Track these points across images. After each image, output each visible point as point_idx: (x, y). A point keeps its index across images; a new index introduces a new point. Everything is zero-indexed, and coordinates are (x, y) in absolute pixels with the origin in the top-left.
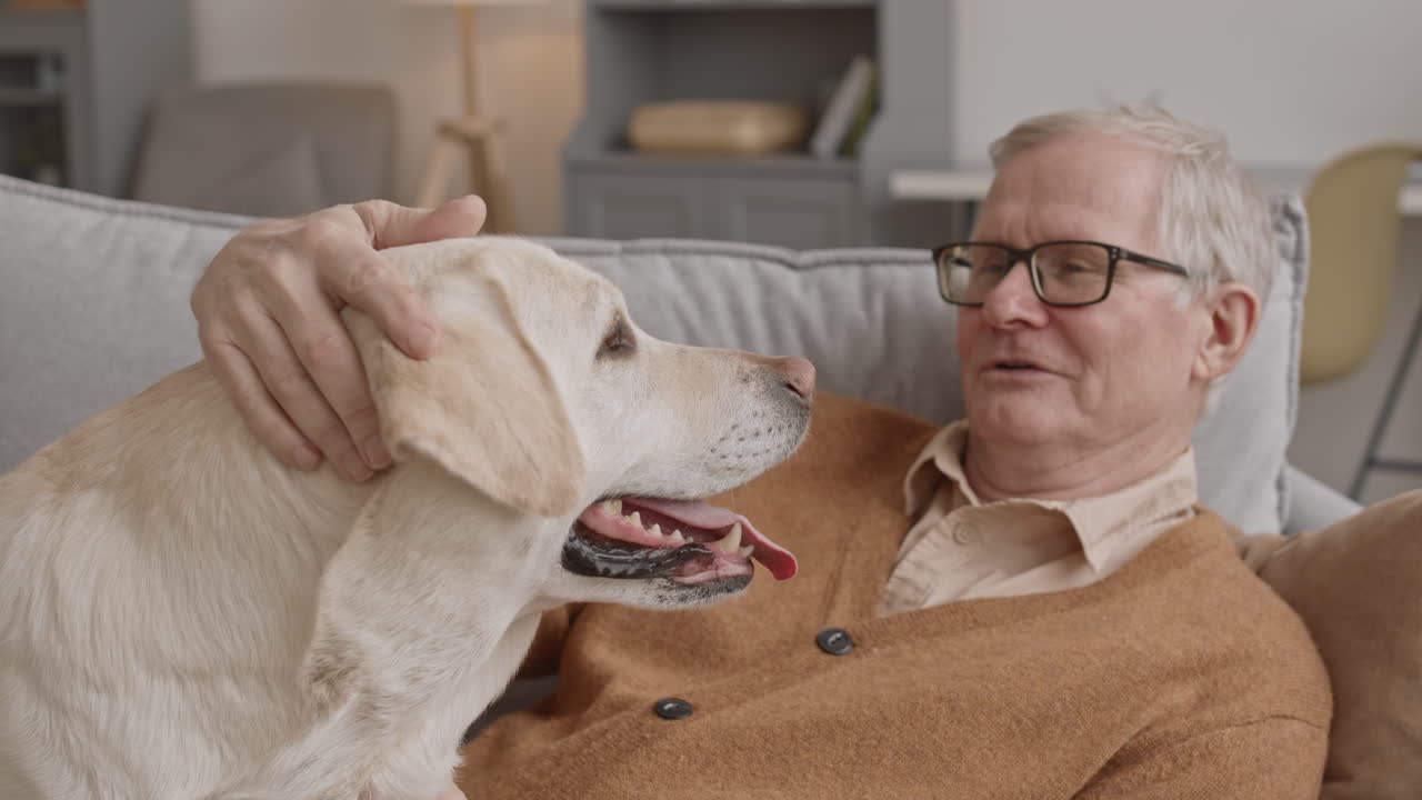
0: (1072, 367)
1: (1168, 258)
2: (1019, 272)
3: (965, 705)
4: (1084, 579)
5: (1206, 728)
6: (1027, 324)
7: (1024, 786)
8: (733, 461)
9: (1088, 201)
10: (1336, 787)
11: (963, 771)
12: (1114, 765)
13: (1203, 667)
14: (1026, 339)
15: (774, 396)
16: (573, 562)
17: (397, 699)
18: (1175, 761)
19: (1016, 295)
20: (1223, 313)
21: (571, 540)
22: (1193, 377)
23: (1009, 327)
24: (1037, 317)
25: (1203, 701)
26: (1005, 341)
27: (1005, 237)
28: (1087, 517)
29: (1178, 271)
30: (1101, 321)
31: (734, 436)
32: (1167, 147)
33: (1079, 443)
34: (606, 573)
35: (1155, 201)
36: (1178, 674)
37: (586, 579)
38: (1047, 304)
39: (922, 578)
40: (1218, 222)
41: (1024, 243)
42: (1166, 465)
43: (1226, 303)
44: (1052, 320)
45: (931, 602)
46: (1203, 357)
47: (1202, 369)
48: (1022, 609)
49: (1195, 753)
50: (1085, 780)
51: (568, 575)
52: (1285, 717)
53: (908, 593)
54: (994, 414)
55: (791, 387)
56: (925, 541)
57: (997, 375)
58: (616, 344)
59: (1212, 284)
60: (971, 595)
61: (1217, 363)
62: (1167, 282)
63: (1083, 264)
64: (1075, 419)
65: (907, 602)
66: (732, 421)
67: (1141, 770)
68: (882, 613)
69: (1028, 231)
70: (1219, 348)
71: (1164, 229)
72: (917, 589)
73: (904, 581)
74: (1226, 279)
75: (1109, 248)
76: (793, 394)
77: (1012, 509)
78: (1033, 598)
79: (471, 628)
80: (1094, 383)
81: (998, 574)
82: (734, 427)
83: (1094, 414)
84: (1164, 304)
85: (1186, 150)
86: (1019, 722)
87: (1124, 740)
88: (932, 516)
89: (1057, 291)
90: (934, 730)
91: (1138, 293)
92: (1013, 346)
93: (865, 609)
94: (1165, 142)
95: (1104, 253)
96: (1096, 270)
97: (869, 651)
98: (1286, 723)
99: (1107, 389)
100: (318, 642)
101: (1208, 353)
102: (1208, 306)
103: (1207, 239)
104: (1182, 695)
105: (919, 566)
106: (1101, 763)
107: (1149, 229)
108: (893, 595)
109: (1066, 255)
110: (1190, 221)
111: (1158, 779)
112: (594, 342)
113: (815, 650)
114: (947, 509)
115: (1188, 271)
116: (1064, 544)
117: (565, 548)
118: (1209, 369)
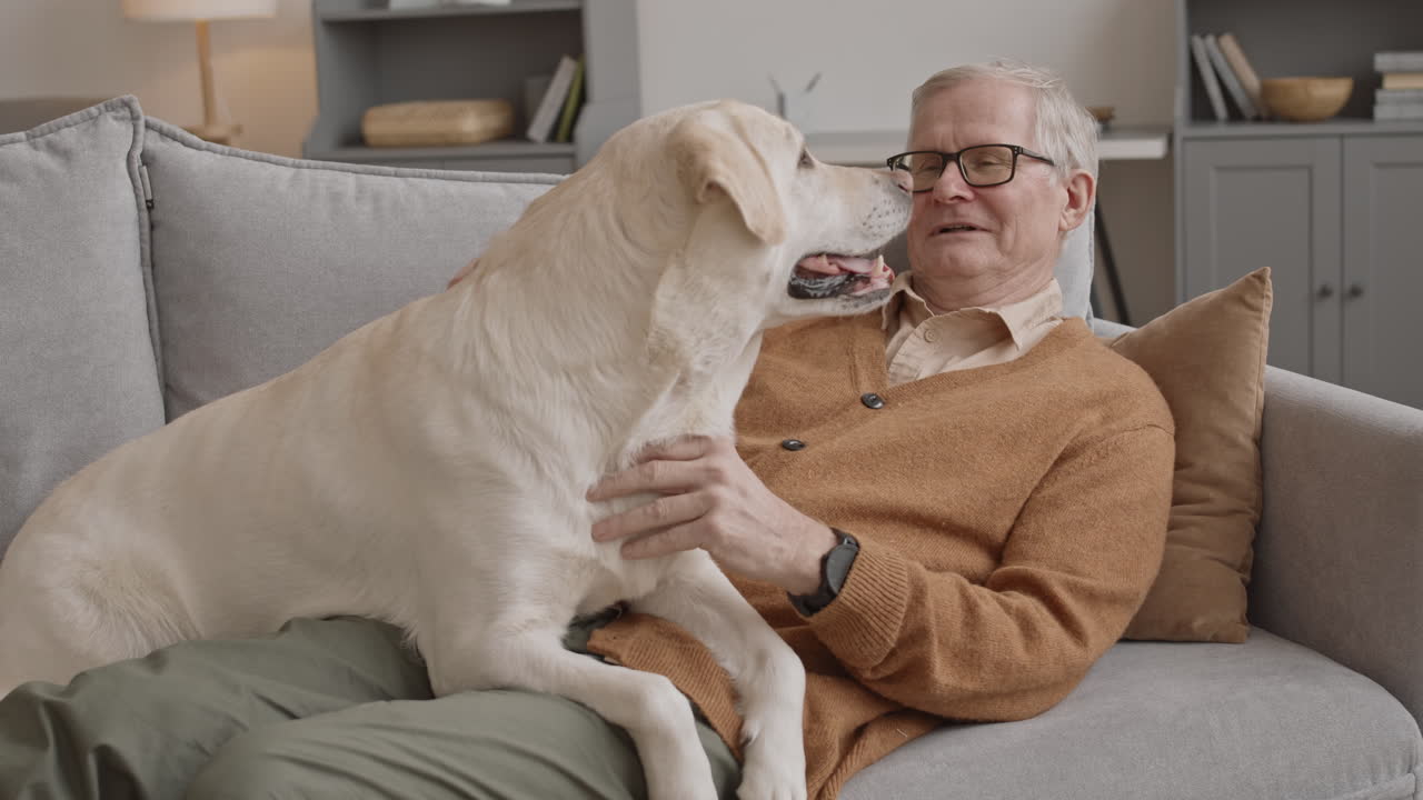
0: (994, 225)
1: (1043, 154)
2: (952, 170)
3: (971, 429)
4: (1011, 355)
5: (1113, 432)
6: (961, 198)
7: (1014, 473)
8: (876, 230)
9: (992, 120)
10: (1184, 472)
11: (976, 468)
12: (1062, 459)
13: (1100, 400)
14: (963, 209)
15: (891, 192)
16: (796, 292)
17: (699, 374)
18: (1098, 454)
19: (952, 182)
20: (1073, 189)
21: (793, 279)
22: (1060, 229)
23: (949, 202)
24: (968, 194)
25: (1106, 419)
26: (948, 212)
27: (939, 146)
28: (1012, 316)
29: (1049, 162)
30: (1011, 193)
31: (875, 215)
32: (1034, 85)
33: (999, 272)
34: (815, 297)
35: (1033, 119)
36: (1089, 404)
37: (801, 301)
38: (972, 186)
39: (912, 363)
40: (1068, 130)
41: (953, 149)
42: (1043, 287)
43: (1074, 182)
44: (977, 196)
45: (922, 377)
46: (1065, 217)
47: (1064, 224)
48: (980, 375)
49: (1110, 448)
50: (1048, 467)
51: (792, 300)
52: (1155, 426)
53: (905, 372)
54: (946, 261)
55: (901, 187)
56: (907, 341)
57: (944, 236)
58: (804, 161)
59: (1067, 168)
60: (947, 370)
61: (1072, 220)
62: (1042, 168)
63: (993, 161)
64: (997, 258)
65: (906, 378)
66: (872, 206)
67: (1079, 460)
68: (890, 385)
69: (955, 141)
70: (1072, 211)
71: (1039, 135)
72: (910, 369)
73: (901, 365)
74: (1075, 166)
75: (1012, 147)
76: (903, 191)
77: (964, 314)
78: (986, 368)
79: (737, 332)
80: (1009, 235)
81: (956, 358)
82: (875, 209)
83: (1009, 254)
84: (1043, 182)
85: (1044, 86)
86: (1003, 437)
87: (1067, 442)
88: (906, 328)
89: (976, 177)
90: (956, 445)
91: (1029, 174)
92: (955, 214)
93: (880, 382)
94: (1031, 81)
95: (1009, 151)
96: (1002, 162)
97: (896, 405)
98: (1156, 429)
99: (1017, 239)
100: (652, 339)
101: (1066, 214)
102: (1065, 184)
103: (1063, 141)
104: (1093, 416)
105: (908, 356)
106: (1055, 457)
107: (1031, 135)
108: (894, 374)
109: (979, 155)
110: (1053, 130)
111: (1091, 464)
112: (794, 159)
113: (862, 407)
114: (915, 324)
115: (1055, 162)
116: (999, 334)
117: (790, 283)
118: (1068, 224)
